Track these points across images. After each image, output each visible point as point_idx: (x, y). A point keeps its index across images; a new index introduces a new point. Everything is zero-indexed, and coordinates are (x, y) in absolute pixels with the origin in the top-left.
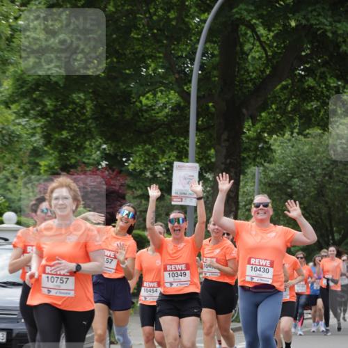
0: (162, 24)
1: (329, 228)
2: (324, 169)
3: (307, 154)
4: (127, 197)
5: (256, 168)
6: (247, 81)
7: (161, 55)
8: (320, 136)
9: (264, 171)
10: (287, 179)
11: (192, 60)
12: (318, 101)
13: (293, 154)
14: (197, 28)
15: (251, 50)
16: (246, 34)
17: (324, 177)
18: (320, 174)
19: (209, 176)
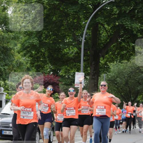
0: (72, 24)
1: (130, 96)
2: (128, 75)
3: (122, 69)
4: (59, 85)
5: (104, 74)
6: (101, 44)
7: (71, 35)
8: (127, 63)
9: (107, 75)
10: (115, 78)
11: (82, 37)
12: (126, 50)
13: (117, 69)
14: (84, 25)
15: (103, 33)
16: (101, 27)
17: (128, 78)
18: (127, 76)
19: (88, 77)
